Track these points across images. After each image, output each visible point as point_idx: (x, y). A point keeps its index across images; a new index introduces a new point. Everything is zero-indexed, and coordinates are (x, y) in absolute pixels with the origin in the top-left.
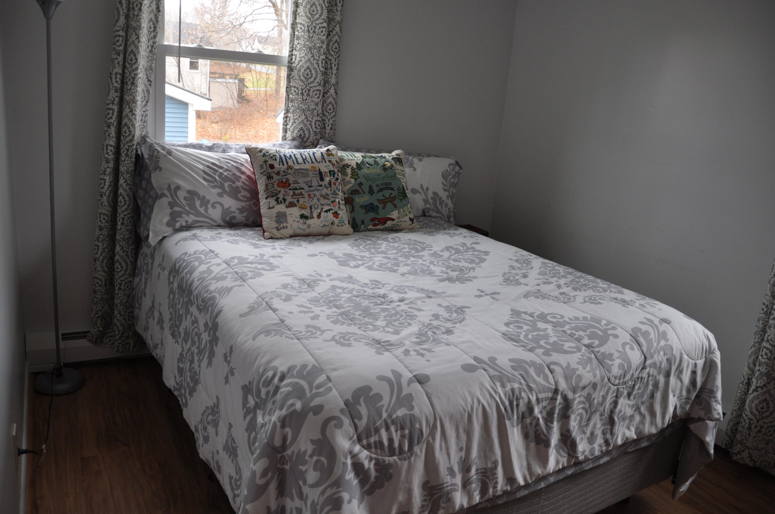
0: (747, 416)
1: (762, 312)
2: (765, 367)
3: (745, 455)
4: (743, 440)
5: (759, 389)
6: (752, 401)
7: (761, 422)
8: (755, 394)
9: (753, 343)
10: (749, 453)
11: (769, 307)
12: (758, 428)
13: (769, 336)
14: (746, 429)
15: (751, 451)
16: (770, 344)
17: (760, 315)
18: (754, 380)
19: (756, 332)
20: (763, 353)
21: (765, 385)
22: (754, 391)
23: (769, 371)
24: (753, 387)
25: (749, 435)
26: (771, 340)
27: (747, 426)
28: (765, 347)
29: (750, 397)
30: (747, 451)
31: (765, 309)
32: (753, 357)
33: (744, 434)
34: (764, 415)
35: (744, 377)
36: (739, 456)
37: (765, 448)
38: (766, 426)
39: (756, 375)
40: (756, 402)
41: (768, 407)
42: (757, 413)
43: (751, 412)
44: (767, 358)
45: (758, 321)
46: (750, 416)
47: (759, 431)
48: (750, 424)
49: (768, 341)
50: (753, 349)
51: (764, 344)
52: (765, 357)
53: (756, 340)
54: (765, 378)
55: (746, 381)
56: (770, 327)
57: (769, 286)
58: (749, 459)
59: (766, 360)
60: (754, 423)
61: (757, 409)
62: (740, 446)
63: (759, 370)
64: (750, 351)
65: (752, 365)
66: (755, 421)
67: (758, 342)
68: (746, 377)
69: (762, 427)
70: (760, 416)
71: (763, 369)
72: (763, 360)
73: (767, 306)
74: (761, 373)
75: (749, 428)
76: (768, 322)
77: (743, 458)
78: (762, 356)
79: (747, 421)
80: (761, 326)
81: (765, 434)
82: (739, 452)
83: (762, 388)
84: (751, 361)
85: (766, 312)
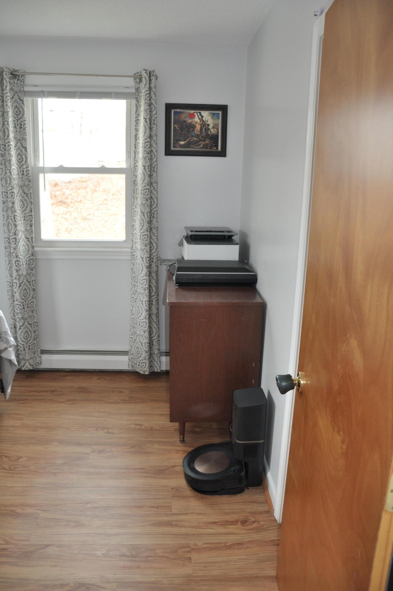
0: (20, 344)
1: (8, 286)
2: (20, 314)
3: (27, 364)
4: (23, 357)
5: (22, 327)
6: (20, 335)
7: (28, 344)
8: (20, 330)
9: (9, 305)
10: (29, 363)
11: (11, 282)
12: (28, 347)
13: (16, 297)
14: (23, 351)
15: (29, 361)
16: (19, 302)
17: (8, 289)
18: (17, 324)
19: (9, 298)
20: (17, 308)
21: (23, 324)
22: (20, 329)
23: (23, 316)
24: (18, 328)
25: (25, 353)
26: (18, 299)
27: (23, 349)
28: (16, 304)
29: (19, 333)
30: (27, 362)
31: (10, 284)
32: (12, 312)
33: (23, 354)
34: (28, 339)
35: (11, 325)
36: (25, 367)
37: (34, 356)
38: (31, 345)
39: (17, 321)
40: (22, 334)
41: (29, 335)
42: (25, 340)
43: (22, 341)
44: (20, 310)
45: (8, 292)
46: (23, 343)
47: (29, 349)
48: (24, 347)
49: (17, 300)
50: (11, 308)
51: (16, 303)
52: (18, 309)
53: (11, 302)
54: (22, 320)
55: (13, 326)
56: (15, 293)
57: (7, 271)
58: (30, 365)
59: (20, 311)
60: (25, 346)
61: (24, 338)
62: (23, 361)
63: (18, 317)
64: (10, 310)
65: (13, 317)
66: (25, 344)
67: (12, 303)
68: (13, 324)
69: (29, 346)
70: (27, 341)
71: (20, 316)
72: (18, 311)
73: (10, 283)
74: (19, 318)
75: (24, 350)
76: (13, 291)
77: (27, 367)
78: (17, 309)
79: (22, 346)
80: (10, 294)
81: (32, 349)
82: (24, 365)
83: (22, 326)
84: (12, 314)
85: (11, 286)
